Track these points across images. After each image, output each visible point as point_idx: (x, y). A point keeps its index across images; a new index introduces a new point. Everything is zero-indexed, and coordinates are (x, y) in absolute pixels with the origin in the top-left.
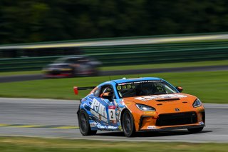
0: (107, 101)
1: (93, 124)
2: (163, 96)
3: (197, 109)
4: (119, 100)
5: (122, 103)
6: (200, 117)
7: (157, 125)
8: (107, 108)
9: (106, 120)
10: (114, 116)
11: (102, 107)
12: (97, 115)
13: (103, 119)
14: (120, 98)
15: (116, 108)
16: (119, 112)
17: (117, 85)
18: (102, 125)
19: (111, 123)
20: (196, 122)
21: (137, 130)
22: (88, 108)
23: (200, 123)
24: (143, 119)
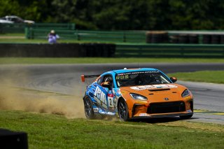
0: (107, 89)
1: (96, 109)
2: (156, 86)
3: (186, 98)
4: (117, 89)
5: (119, 91)
6: (188, 106)
7: (148, 113)
8: (107, 95)
9: (106, 107)
10: (112, 103)
11: (103, 95)
12: (99, 102)
13: (104, 105)
14: (118, 87)
15: (113, 96)
16: (116, 100)
17: (116, 75)
18: (103, 110)
19: (110, 109)
20: (184, 109)
21: (130, 117)
22: (92, 95)
23: (188, 111)
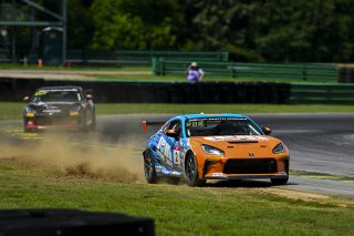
0: (172, 139)
1: (159, 168)
2: (239, 138)
3: (278, 155)
4: (185, 138)
5: (188, 142)
6: (281, 165)
7: (224, 172)
8: (173, 148)
9: (170, 164)
10: (179, 159)
11: (168, 147)
12: (162, 157)
13: (168, 162)
14: (188, 136)
15: (181, 148)
16: (184, 155)
17: (187, 121)
18: (168, 169)
19: (175, 167)
20: (276, 171)
21: (201, 177)
22: (154, 148)
23: (281, 173)
24: (208, 164)
